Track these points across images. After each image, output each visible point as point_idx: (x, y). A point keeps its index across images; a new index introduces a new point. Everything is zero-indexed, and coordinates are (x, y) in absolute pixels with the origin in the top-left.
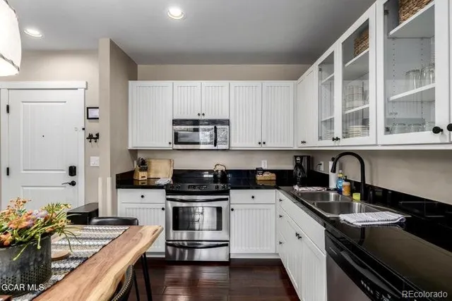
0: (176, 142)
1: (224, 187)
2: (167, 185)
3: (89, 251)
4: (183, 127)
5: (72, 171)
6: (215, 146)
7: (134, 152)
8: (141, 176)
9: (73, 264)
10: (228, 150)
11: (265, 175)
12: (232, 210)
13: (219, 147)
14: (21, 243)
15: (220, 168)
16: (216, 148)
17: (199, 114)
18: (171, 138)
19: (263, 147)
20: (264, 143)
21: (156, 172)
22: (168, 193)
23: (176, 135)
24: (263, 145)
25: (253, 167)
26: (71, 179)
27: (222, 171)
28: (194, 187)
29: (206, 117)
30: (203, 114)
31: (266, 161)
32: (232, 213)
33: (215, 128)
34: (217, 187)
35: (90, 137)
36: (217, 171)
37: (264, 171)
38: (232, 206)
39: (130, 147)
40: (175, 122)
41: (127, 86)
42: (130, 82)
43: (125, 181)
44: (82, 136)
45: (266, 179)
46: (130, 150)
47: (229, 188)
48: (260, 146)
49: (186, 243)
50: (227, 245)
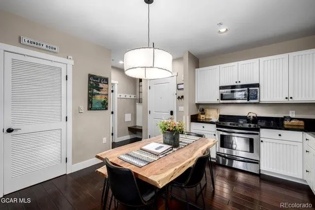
0: (222, 99)
1: (255, 126)
2: (217, 122)
3: (190, 142)
4: (226, 90)
5: (172, 113)
6: (248, 100)
7: (198, 105)
8: (202, 117)
9: (186, 144)
10: (258, 103)
11: (293, 121)
12: (262, 141)
13: (251, 101)
14: (174, 131)
15: (252, 115)
16: (249, 102)
17: (236, 82)
18: (218, 97)
19: (290, 101)
20: (291, 98)
21: (209, 116)
22: (217, 126)
23: (222, 95)
24: (290, 100)
25: (281, 115)
26: (171, 116)
27: (254, 117)
28: (234, 125)
29: (241, 83)
30: (240, 82)
31: (294, 112)
32: (261, 143)
33: (248, 89)
34: (250, 126)
35: (179, 98)
36: (250, 117)
37: (292, 119)
38: (261, 139)
39: (196, 102)
40: (221, 88)
41: (195, 71)
42: (196, 69)
43: (194, 119)
44: (175, 97)
45: (294, 124)
46: (196, 104)
47: (259, 127)
48: (287, 100)
49: (226, 156)
50: (258, 163)
